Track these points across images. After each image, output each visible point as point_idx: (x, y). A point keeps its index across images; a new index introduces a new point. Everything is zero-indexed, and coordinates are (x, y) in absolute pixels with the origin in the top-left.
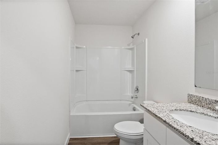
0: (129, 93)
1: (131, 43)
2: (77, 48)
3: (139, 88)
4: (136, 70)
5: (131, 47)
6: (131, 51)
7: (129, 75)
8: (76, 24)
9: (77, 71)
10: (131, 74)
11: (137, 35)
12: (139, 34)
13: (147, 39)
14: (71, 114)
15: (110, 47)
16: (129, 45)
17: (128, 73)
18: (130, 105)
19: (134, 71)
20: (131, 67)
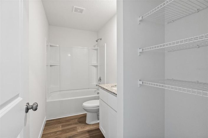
0: (95, 83)
1: (96, 45)
2: (51, 46)
3: (101, 79)
4: (99, 66)
5: (96, 48)
6: (96, 51)
7: (94, 69)
8: (49, 25)
9: (51, 66)
10: (96, 68)
11: (100, 40)
12: (101, 39)
13: (105, 44)
14: (47, 101)
15: (80, 47)
16: (95, 46)
17: (94, 68)
18: (95, 91)
19: (98, 66)
20: (96, 63)
